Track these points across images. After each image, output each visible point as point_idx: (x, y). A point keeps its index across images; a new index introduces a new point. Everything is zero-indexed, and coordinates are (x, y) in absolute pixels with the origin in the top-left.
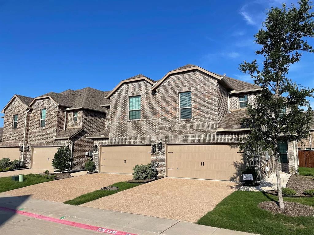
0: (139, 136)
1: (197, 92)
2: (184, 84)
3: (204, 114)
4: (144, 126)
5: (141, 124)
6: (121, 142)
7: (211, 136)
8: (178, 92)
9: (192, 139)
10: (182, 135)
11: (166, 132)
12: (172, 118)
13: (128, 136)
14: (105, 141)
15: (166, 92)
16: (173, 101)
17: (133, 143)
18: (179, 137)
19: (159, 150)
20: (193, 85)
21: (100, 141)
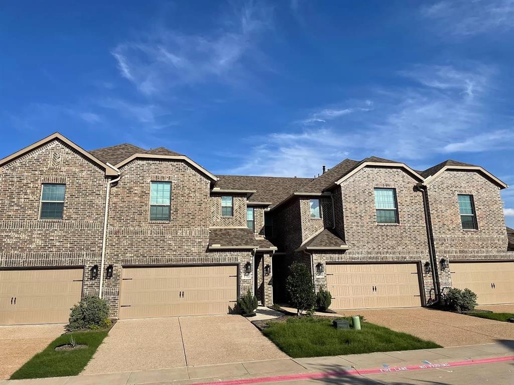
0: (400, 248)
1: (479, 197)
2: (463, 185)
3: (491, 225)
4: (407, 234)
5: (402, 231)
6: (370, 258)
7: (503, 252)
8: (457, 193)
9: (482, 255)
10: (470, 250)
11: (448, 245)
12: (454, 226)
13: (382, 248)
14: (337, 255)
15: (440, 190)
16: (452, 204)
17: (391, 260)
18: (466, 252)
19: (441, 270)
20: (474, 188)
21: (328, 255)
